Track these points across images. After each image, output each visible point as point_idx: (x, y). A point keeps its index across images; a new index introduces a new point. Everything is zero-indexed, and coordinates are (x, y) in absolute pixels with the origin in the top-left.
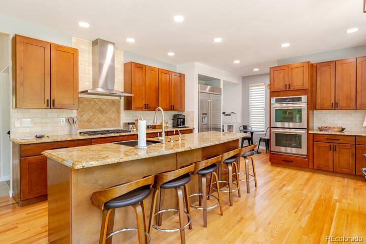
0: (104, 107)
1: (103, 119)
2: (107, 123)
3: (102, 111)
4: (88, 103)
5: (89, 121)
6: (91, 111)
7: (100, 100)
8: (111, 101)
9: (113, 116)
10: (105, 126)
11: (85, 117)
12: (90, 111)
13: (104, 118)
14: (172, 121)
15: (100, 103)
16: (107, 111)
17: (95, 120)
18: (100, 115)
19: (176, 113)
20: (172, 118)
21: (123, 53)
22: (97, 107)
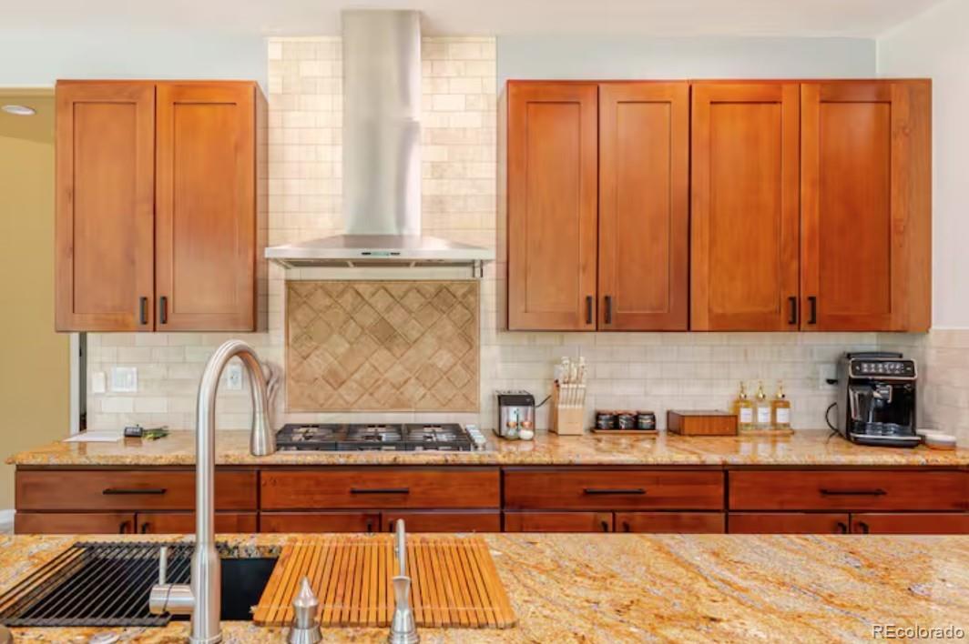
0: (396, 318)
1: (396, 372)
2: (414, 391)
3: (387, 336)
4: (327, 301)
5: (335, 380)
6: (342, 334)
7: (382, 285)
8: (432, 290)
9: (444, 359)
10: (400, 405)
11: (318, 364)
12: (335, 337)
13: (399, 368)
14: (825, 394)
15: (381, 301)
16: (415, 334)
17: (357, 376)
18: (382, 356)
19: (867, 342)
20: (829, 371)
21: (490, 52)
22: (368, 319)
